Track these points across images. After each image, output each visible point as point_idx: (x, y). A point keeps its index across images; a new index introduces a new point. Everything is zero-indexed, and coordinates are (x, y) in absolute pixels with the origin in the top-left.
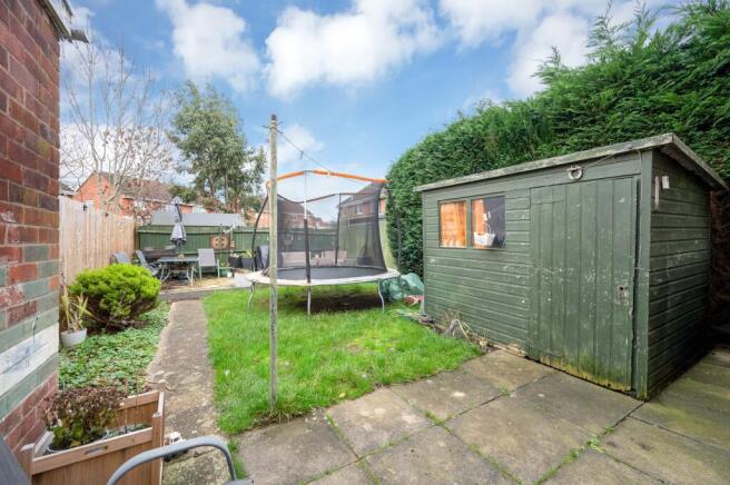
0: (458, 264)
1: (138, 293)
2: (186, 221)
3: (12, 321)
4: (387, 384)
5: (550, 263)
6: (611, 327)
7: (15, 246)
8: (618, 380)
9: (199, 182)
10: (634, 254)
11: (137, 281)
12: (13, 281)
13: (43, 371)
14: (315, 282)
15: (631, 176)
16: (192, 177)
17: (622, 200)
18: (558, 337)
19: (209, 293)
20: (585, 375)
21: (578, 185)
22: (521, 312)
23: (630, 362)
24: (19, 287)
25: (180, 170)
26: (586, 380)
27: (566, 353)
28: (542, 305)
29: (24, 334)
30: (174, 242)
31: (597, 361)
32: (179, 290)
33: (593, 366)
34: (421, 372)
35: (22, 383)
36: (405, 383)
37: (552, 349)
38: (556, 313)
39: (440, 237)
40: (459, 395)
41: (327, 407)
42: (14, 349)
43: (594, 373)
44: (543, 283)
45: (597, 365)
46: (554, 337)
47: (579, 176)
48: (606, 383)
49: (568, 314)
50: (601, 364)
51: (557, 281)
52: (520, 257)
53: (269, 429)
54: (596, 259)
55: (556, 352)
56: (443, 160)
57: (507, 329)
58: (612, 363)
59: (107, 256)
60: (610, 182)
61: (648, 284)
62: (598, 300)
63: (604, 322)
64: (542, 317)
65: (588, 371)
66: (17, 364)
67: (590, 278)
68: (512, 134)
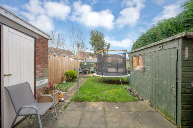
0: (136, 74)
1: (73, 76)
2: (87, 61)
3: (40, 78)
4: (103, 101)
5: (155, 77)
6: (170, 100)
7: (40, 69)
8: (172, 119)
9: (95, 52)
10: (176, 76)
11: (73, 73)
12: (40, 73)
13: (45, 84)
14: (104, 76)
15: (175, 48)
16: (94, 51)
17: (173, 57)
18: (157, 101)
19: (89, 76)
20: (164, 115)
21: (161, 51)
22: (149, 91)
23: (175, 114)
24: (41, 74)
25: (91, 50)
26: (164, 116)
27: (159, 106)
28: (153, 89)
29: (42, 79)
30: (85, 66)
31: (167, 111)
32: (85, 75)
33: (166, 112)
34: (113, 101)
35: (42, 85)
36: (107, 102)
37: (156, 104)
38: (157, 93)
39: (133, 67)
40: (117, 108)
41: (88, 102)
42: (40, 81)
43: (166, 115)
44: (154, 83)
45: (167, 112)
46: (156, 100)
47: (161, 48)
48: (169, 119)
49: (159, 93)
50: (168, 112)
51: (157, 82)
52: (148, 74)
53: (76, 102)
54: (166, 76)
55: (156, 106)
56: (145, 42)
57: (146, 96)
58: (170, 113)
59: (73, 68)
60: (169, 50)
61: (181, 87)
62: (167, 90)
63: (168, 98)
64: (154, 94)
65: (164, 114)
66: (41, 83)
67: (165, 83)
68: (165, 31)
